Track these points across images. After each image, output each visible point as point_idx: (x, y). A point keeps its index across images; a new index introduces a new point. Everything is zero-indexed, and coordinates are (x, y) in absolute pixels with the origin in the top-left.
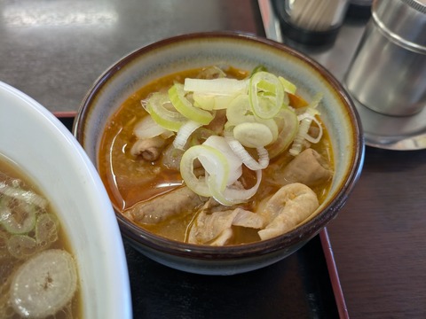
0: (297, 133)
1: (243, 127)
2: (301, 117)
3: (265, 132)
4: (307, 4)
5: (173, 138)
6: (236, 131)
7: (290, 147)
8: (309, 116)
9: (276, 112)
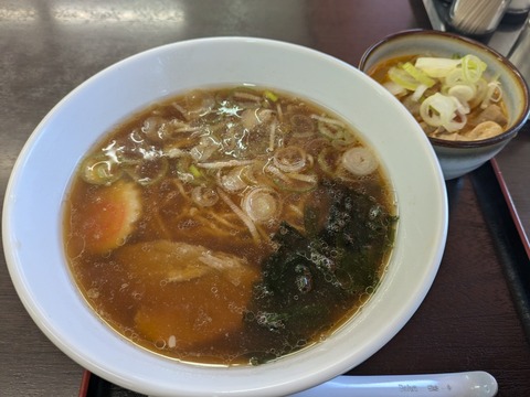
0: (486, 95)
1: (457, 88)
2: (489, 85)
3: (469, 91)
4: (476, 5)
5: (413, 92)
6: (451, 91)
7: (481, 103)
8: (494, 84)
9: (477, 79)
